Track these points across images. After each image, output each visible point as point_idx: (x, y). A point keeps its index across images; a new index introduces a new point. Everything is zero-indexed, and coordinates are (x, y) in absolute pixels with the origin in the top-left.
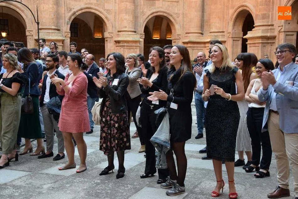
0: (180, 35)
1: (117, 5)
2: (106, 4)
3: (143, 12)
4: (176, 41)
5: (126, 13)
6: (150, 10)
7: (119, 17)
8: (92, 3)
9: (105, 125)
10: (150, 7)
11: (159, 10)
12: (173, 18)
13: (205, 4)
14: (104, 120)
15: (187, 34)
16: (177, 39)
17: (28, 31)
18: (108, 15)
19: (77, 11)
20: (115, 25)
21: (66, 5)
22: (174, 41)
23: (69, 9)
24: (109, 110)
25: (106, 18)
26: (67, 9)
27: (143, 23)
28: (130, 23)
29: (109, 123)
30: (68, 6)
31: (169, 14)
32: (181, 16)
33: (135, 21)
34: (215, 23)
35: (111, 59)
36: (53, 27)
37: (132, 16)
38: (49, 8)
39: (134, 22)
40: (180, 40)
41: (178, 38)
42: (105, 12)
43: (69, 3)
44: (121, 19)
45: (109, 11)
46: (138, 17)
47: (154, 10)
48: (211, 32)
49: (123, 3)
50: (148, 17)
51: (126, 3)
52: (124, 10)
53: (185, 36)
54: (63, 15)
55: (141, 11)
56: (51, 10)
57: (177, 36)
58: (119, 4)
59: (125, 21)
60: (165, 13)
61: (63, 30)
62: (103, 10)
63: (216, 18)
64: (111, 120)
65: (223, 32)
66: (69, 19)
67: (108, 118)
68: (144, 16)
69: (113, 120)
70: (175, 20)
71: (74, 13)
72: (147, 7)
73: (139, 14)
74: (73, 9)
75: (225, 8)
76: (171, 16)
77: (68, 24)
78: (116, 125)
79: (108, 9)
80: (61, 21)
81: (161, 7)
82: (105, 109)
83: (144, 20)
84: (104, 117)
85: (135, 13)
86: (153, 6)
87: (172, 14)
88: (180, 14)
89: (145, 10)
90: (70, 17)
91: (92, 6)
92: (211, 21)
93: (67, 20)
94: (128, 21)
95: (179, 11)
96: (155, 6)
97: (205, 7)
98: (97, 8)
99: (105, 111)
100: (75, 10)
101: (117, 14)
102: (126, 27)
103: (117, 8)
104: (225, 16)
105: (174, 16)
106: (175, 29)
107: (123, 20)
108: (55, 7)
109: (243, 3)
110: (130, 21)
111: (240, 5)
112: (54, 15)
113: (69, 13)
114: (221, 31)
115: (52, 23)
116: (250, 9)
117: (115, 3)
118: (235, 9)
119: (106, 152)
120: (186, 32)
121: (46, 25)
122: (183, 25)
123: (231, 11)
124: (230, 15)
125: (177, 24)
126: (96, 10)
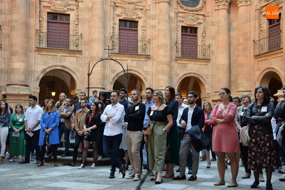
0: (210, 94)
1: (154, 67)
2: (144, 66)
3: (176, 73)
4: (206, 99)
5: (163, 74)
6: (182, 72)
7: (156, 78)
8: (133, 66)
9: (255, 145)
10: (183, 70)
11: (190, 71)
12: (203, 79)
13: (232, 67)
14: (254, 140)
15: (216, 93)
16: (208, 98)
17: (78, 90)
18: (146, 76)
19: (120, 73)
20: (152, 85)
21: (110, 67)
22: (204, 99)
23: (113, 71)
24: (258, 132)
25: (145, 78)
26: (112, 71)
27: (177, 83)
28: (166, 83)
29: (259, 143)
30: (113, 69)
31: (199, 75)
32: (210, 77)
33: (171, 81)
34: (242, 83)
35: (260, 92)
36: (100, 86)
37: (168, 76)
38: (97, 70)
39: (169, 82)
40: (210, 98)
41: (208, 96)
42: (143, 73)
43: (114, 66)
44: (158, 79)
45: (147, 73)
46: (172, 78)
47: (187, 71)
48: (238, 92)
49: (160, 66)
50: (181, 78)
51: (163, 66)
52: (161, 71)
53: (214, 95)
54: (108, 76)
55: (175, 72)
56: (99, 72)
57: (207, 95)
58: (156, 67)
59: (162, 81)
60: (197, 74)
61: (107, 89)
62: (142, 71)
63: (243, 79)
64: (261, 140)
65: (251, 91)
66: (113, 80)
67: (258, 139)
68: (177, 77)
69: (263, 140)
70: (205, 81)
71: (118, 74)
72: (180, 69)
73: (173, 75)
74: (117, 71)
75: (252, 70)
76: (202, 77)
77: (111, 84)
78: (268, 144)
79: (146, 71)
80: (106, 81)
81: (192, 69)
82: (254, 131)
83: (178, 80)
84: (254, 138)
85: (170, 74)
86: (186, 68)
87: (202, 75)
88: (209, 76)
89: (178, 72)
90: (114, 78)
91: (132, 68)
92: (239, 81)
93: (111, 80)
94: (164, 81)
95: (208, 72)
96: (187, 68)
97: (231, 70)
98: (137, 70)
99: (254, 133)
100: (118, 72)
101: (154, 75)
102: (162, 86)
103: (154, 69)
104: (251, 77)
105: (204, 77)
106: (205, 89)
107: (160, 80)
108: (102, 69)
109: (269, 65)
110: (166, 80)
111: (266, 67)
112: (101, 76)
113: (113, 74)
114: (248, 90)
115: (99, 83)
116: (276, 70)
117: (153, 65)
118: (261, 71)
119: (255, 169)
120: (215, 91)
121: (94, 85)
122: (212, 85)
123: (257, 73)
124: (256, 76)
125: (207, 84)
126: (136, 71)
